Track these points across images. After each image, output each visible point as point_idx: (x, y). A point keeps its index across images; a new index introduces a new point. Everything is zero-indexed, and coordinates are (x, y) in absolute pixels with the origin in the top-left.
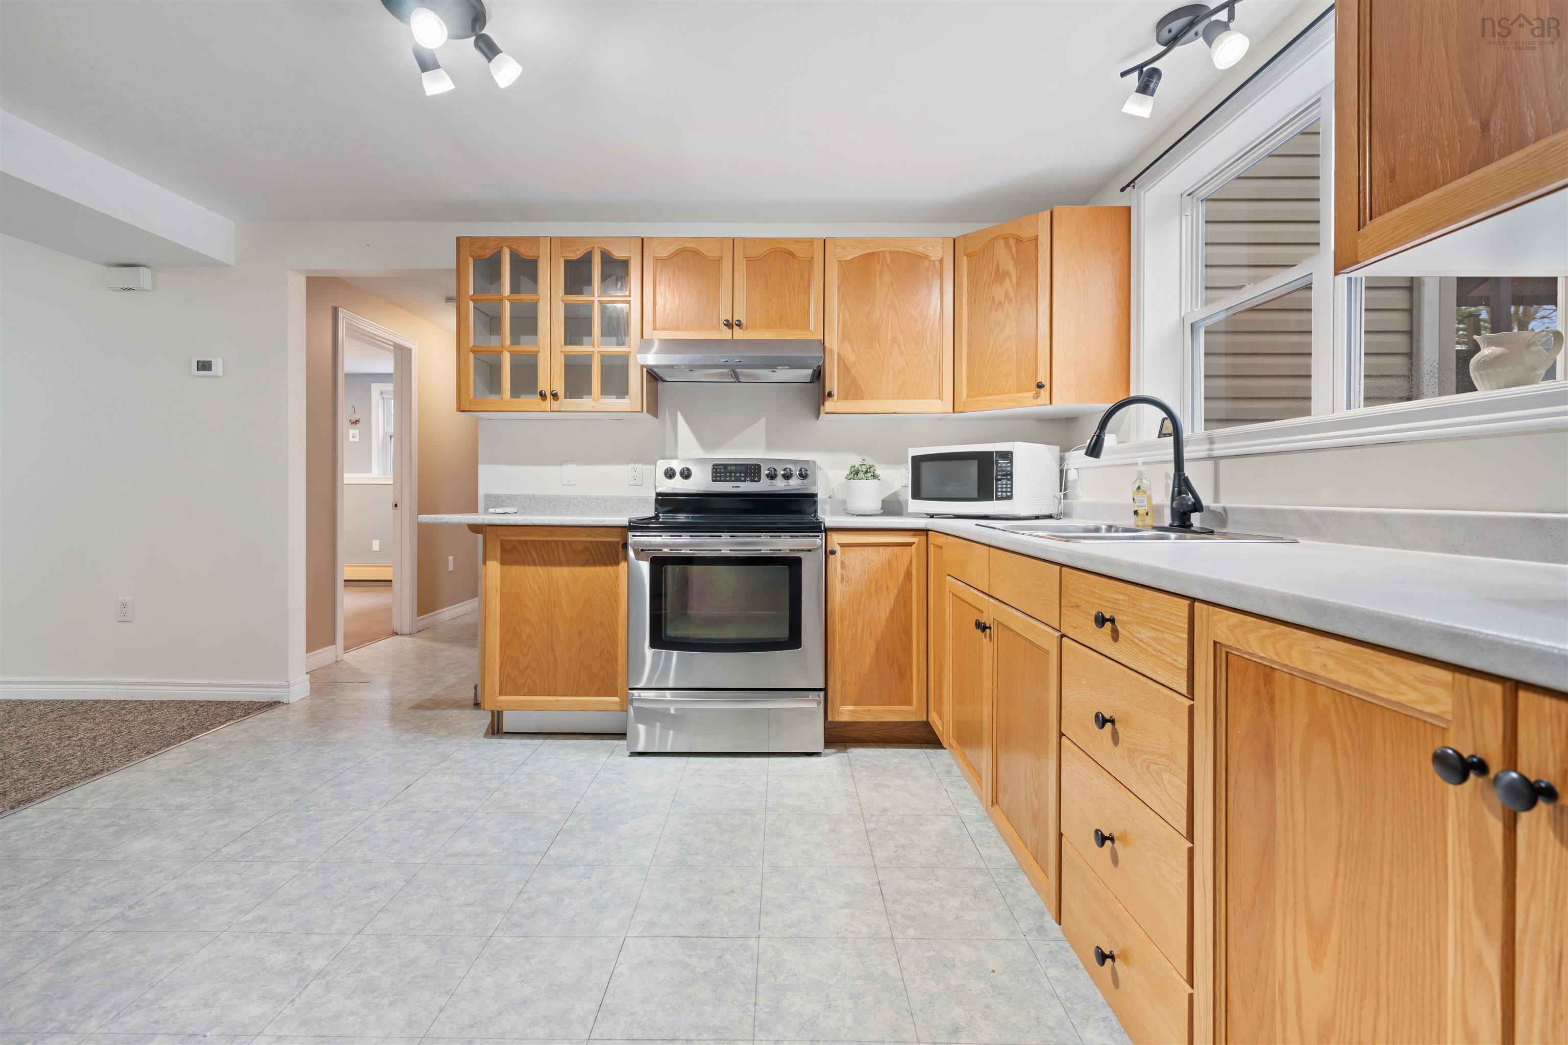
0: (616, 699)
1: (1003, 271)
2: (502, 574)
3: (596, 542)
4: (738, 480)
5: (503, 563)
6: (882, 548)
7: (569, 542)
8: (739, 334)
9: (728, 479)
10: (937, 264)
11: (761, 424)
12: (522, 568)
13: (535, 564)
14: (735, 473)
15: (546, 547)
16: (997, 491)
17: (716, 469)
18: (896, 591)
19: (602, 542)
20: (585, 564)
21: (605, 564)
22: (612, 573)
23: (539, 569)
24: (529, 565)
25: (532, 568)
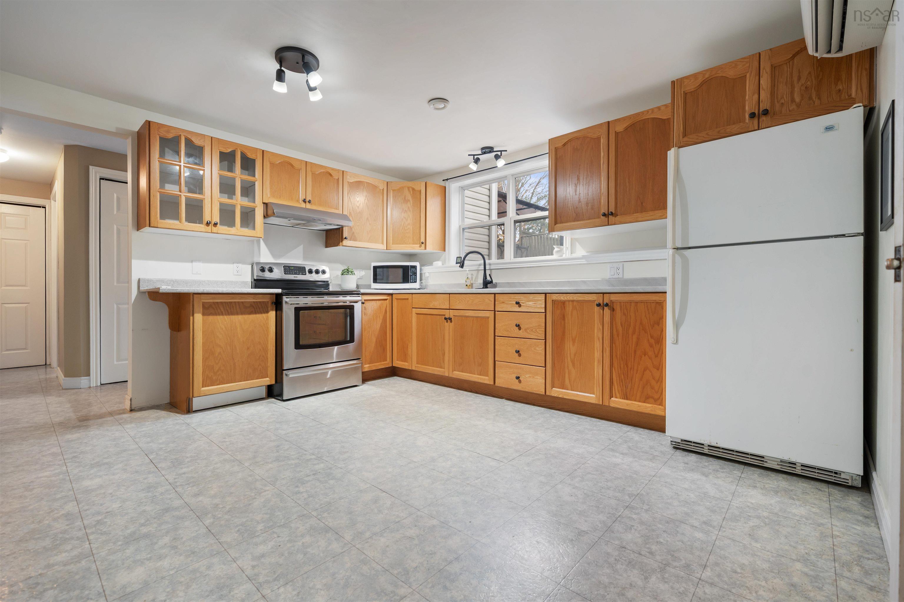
0: (268, 379)
1: (407, 199)
2: (203, 320)
3: (256, 302)
4: (296, 274)
5: (204, 314)
6: (377, 301)
7: (242, 302)
8: (308, 206)
9: (291, 273)
10: (382, 190)
11: (301, 248)
12: (215, 317)
13: (222, 314)
14: (294, 270)
15: (229, 305)
16: (411, 280)
17: (285, 268)
18: (382, 317)
19: (260, 302)
20: (251, 313)
21: (261, 313)
22: (265, 317)
23: (225, 317)
24: (219, 315)
25: (221, 317)
